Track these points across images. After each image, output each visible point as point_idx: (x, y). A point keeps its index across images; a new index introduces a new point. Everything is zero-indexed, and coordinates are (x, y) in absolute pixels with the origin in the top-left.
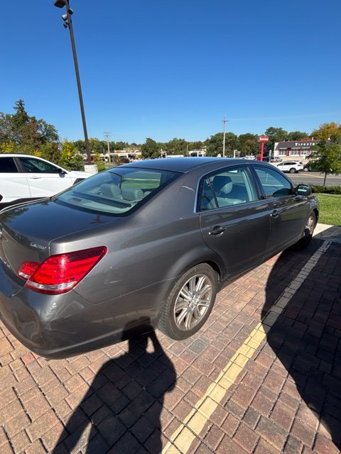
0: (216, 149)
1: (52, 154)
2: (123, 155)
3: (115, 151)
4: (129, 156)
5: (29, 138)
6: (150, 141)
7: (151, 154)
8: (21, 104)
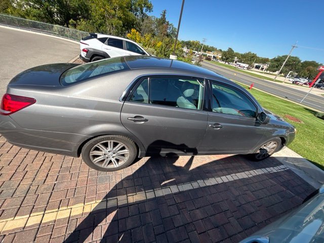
0: (277, 67)
1: (167, 45)
2: (210, 55)
3: (207, 52)
4: (214, 57)
5: (162, 34)
6: (230, 50)
7: (227, 59)
8: (165, 13)
